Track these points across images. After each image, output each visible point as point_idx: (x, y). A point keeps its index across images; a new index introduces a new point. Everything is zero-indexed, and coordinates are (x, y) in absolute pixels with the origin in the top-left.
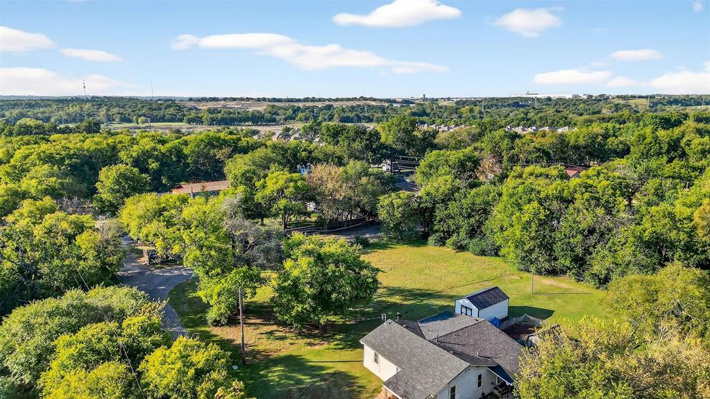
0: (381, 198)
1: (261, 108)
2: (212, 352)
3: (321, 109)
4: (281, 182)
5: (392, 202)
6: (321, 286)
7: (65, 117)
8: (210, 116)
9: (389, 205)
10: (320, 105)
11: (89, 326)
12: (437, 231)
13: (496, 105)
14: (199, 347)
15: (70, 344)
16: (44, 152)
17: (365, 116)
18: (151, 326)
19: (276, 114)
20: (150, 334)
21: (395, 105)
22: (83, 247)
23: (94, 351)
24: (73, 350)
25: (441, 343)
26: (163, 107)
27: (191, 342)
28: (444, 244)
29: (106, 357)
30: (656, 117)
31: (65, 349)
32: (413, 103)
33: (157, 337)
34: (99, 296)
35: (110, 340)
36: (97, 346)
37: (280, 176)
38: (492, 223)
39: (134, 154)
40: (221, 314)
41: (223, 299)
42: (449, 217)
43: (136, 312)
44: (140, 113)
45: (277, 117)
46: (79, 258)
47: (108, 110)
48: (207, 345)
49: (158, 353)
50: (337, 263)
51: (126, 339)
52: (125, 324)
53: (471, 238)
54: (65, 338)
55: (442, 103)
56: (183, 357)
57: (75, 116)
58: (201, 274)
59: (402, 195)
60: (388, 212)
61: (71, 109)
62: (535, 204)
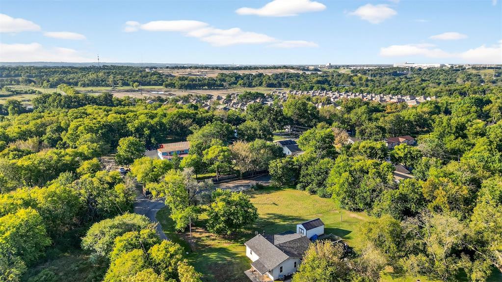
0: (271, 162)
1: (215, 75)
2: (177, 247)
3: (255, 77)
4: (216, 152)
5: (276, 165)
6: (229, 216)
7: (87, 82)
8: (180, 82)
9: (276, 166)
10: (254, 73)
11: (127, 233)
12: (302, 182)
13: (380, 74)
14: (171, 244)
15: (121, 241)
16: (88, 126)
17: (284, 83)
18: (152, 234)
19: (224, 80)
20: (152, 238)
21: (307, 73)
22: (118, 192)
23: (130, 244)
24: (122, 244)
25: (280, 247)
26: (149, 75)
27: (169, 242)
28: (305, 190)
29: (134, 247)
30: (472, 98)
31: (119, 243)
32: (321, 71)
33: (154, 239)
34: (128, 218)
35: (136, 240)
36: (132, 242)
37: (216, 149)
38: (329, 181)
39: (136, 125)
40: (182, 227)
41: (183, 220)
42: (307, 174)
43: (145, 227)
44: (135, 79)
45: (224, 84)
46: (116, 196)
47: (114, 77)
48: (175, 244)
49: (156, 247)
50: (236, 205)
51: (142, 239)
52: (141, 233)
53: (319, 187)
54: (118, 238)
55: (342, 71)
56: (165, 249)
57: (94, 81)
58: (173, 208)
59: (283, 161)
60: (274, 170)
61: (91, 76)
62: (347, 173)
